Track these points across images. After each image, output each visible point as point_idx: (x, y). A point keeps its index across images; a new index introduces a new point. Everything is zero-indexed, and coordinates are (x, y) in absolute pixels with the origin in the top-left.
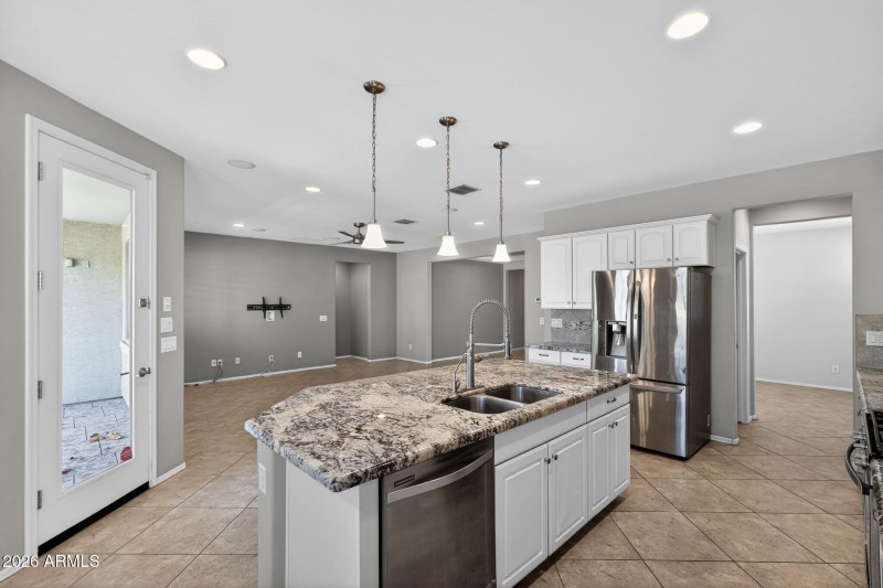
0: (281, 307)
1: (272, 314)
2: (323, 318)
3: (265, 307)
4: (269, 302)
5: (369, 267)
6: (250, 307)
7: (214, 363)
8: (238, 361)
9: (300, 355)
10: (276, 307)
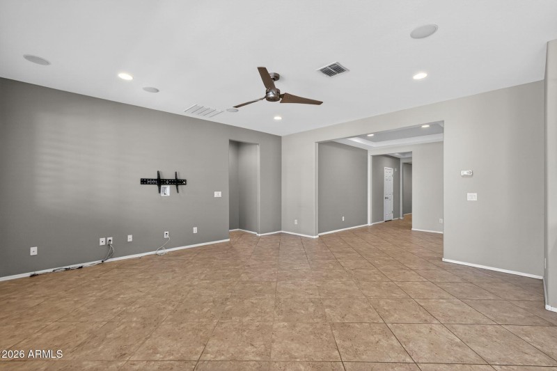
0: (177, 182)
1: (168, 190)
2: (218, 194)
3: (160, 182)
4: (164, 176)
5: (258, 147)
6: (144, 182)
7: (102, 242)
8: (130, 238)
9: (195, 230)
10: (171, 182)
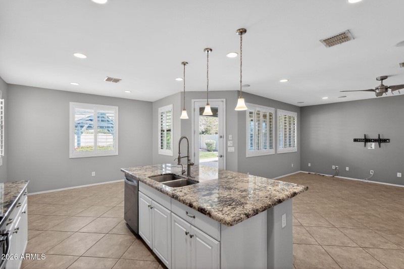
0: (380, 141)
1: (373, 145)
3: (367, 140)
4: (369, 137)
6: (355, 140)
7: (334, 167)
9: (399, 174)
10: (375, 141)
